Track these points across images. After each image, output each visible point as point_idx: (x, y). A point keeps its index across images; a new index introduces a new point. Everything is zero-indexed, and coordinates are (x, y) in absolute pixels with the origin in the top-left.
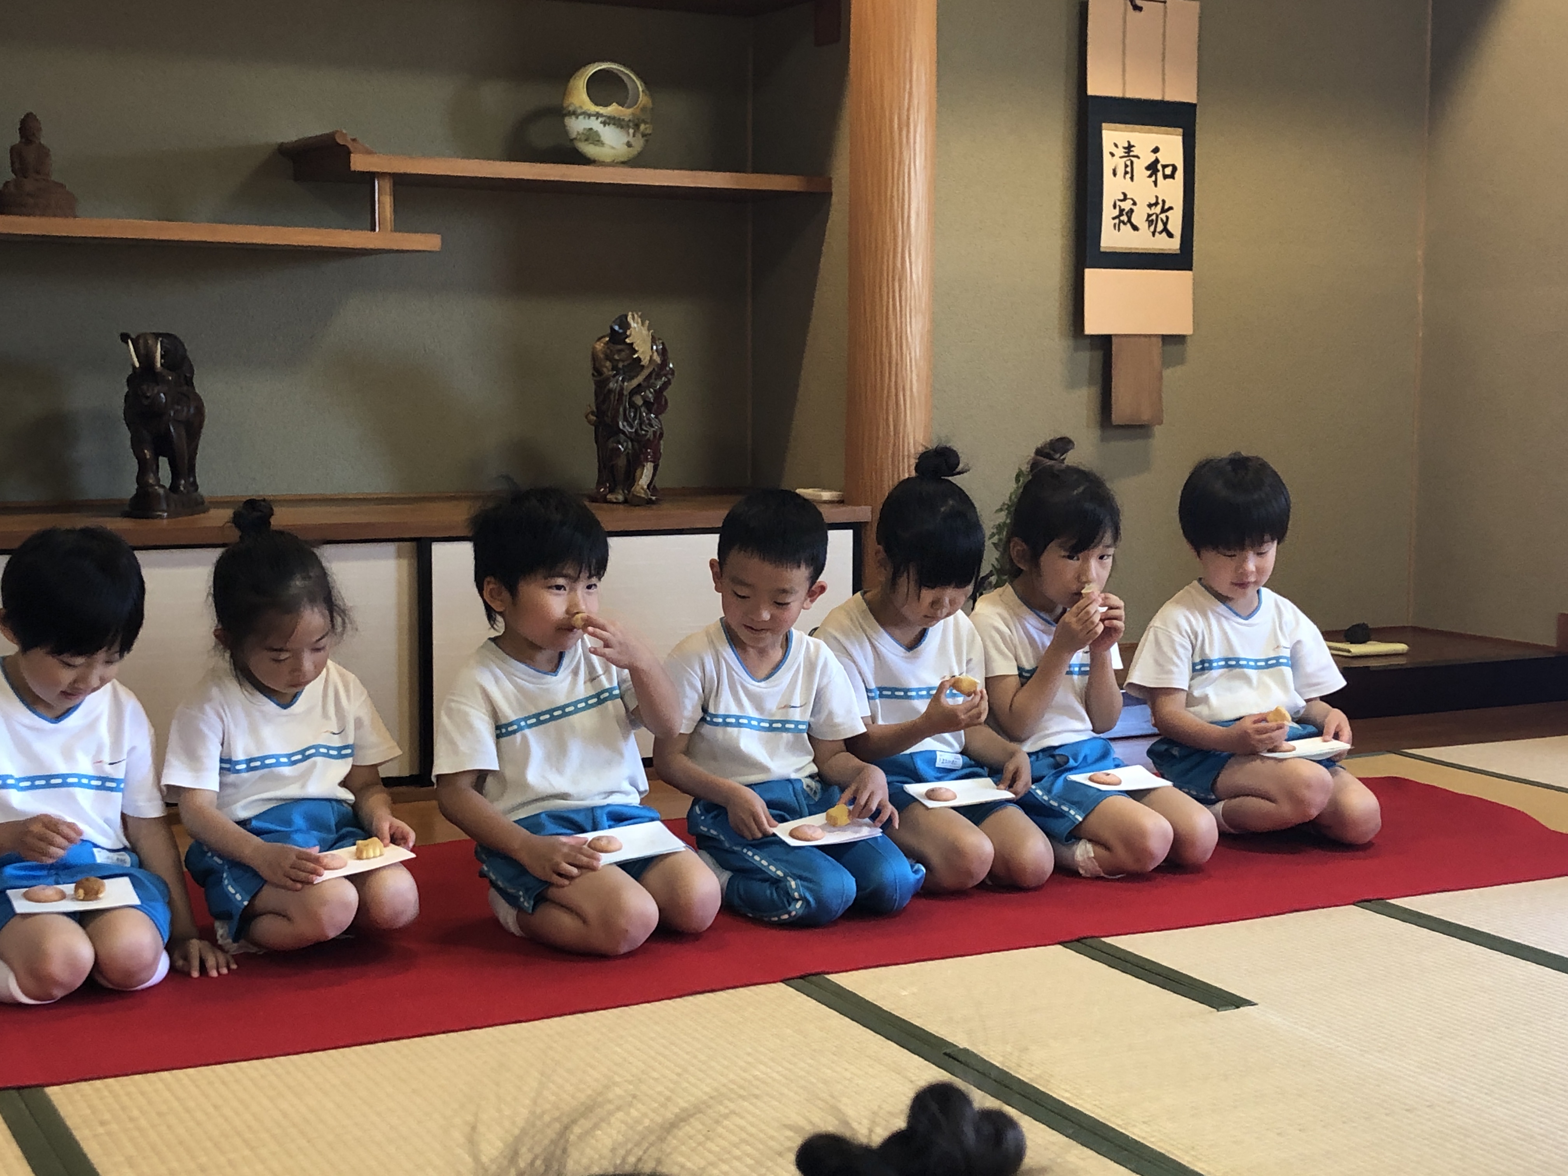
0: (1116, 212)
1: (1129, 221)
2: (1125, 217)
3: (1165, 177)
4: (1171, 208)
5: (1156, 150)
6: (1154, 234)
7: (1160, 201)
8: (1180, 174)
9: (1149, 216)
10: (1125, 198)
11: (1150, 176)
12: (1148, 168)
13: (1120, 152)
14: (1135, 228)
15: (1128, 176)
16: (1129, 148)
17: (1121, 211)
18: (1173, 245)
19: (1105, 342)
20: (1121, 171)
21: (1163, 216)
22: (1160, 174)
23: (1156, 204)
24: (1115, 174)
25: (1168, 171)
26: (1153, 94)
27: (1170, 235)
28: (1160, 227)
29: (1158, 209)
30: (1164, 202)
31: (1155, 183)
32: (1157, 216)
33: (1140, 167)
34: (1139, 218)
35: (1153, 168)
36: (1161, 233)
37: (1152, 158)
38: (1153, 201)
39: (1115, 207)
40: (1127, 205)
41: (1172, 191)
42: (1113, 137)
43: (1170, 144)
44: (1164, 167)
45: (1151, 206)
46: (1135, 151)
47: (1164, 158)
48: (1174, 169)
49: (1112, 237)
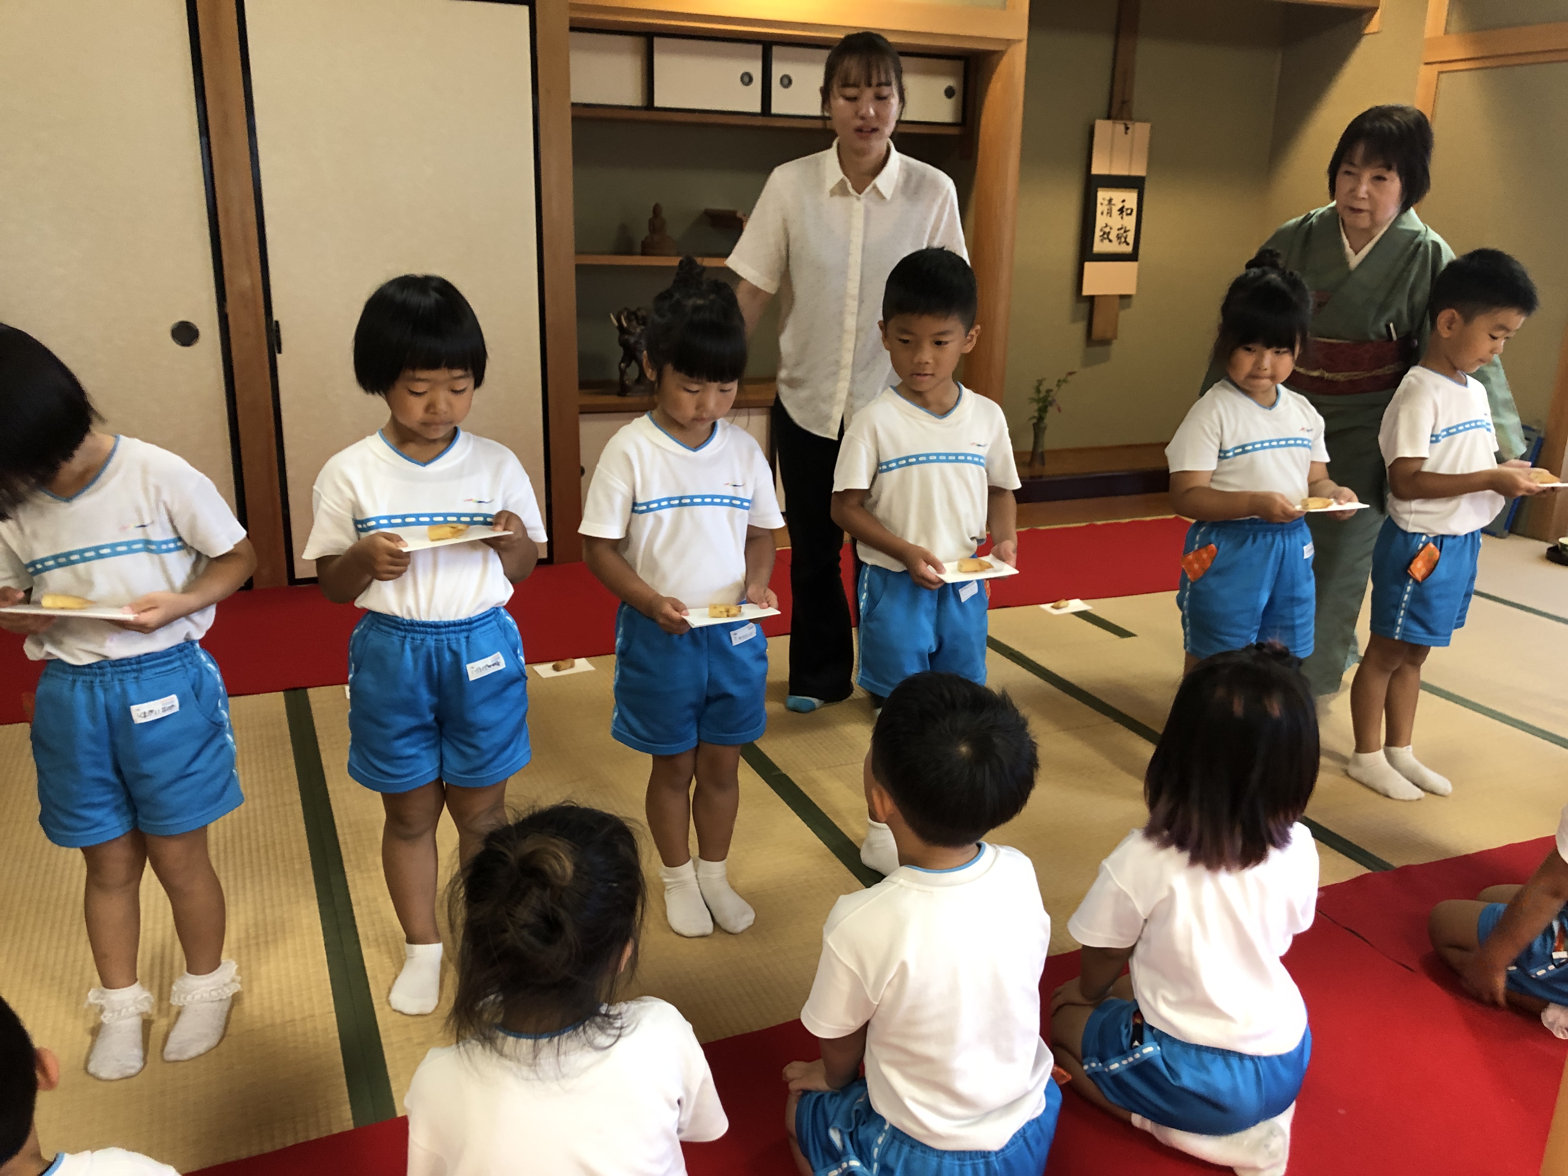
0: (1102, 233)
1: (1108, 238)
2: (1106, 236)
3: (1127, 214)
4: (1128, 231)
5: (1124, 201)
6: (1120, 243)
7: (1124, 227)
8: (1134, 213)
9: (1118, 235)
11: (1120, 215)
12: (1119, 210)
13: (1106, 202)
14: (1110, 241)
15: (1109, 215)
16: (1110, 201)
17: (1104, 233)
18: (1129, 249)
19: (1091, 299)
20: (1105, 213)
21: (1125, 235)
22: (1124, 214)
23: (1122, 229)
24: (1102, 213)
25: (1129, 211)
26: (1125, 173)
27: (1128, 244)
28: (1123, 240)
29: (1122, 231)
30: (1125, 229)
31: (1122, 218)
32: (1122, 235)
33: (1115, 210)
34: (1113, 236)
35: (1121, 210)
36: (1123, 243)
37: (1120, 206)
38: (1120, 227)
39: (1101, 230)
40: (1107, 230)
41: (1130, 222)
42: (1103, 195)
43: (1130, 198)
44: (1127, 209)
45: (1119, 229)
46: (1113, 202)
47: (1127, 205)
48: (1132, 210)
49: (1099, 246)
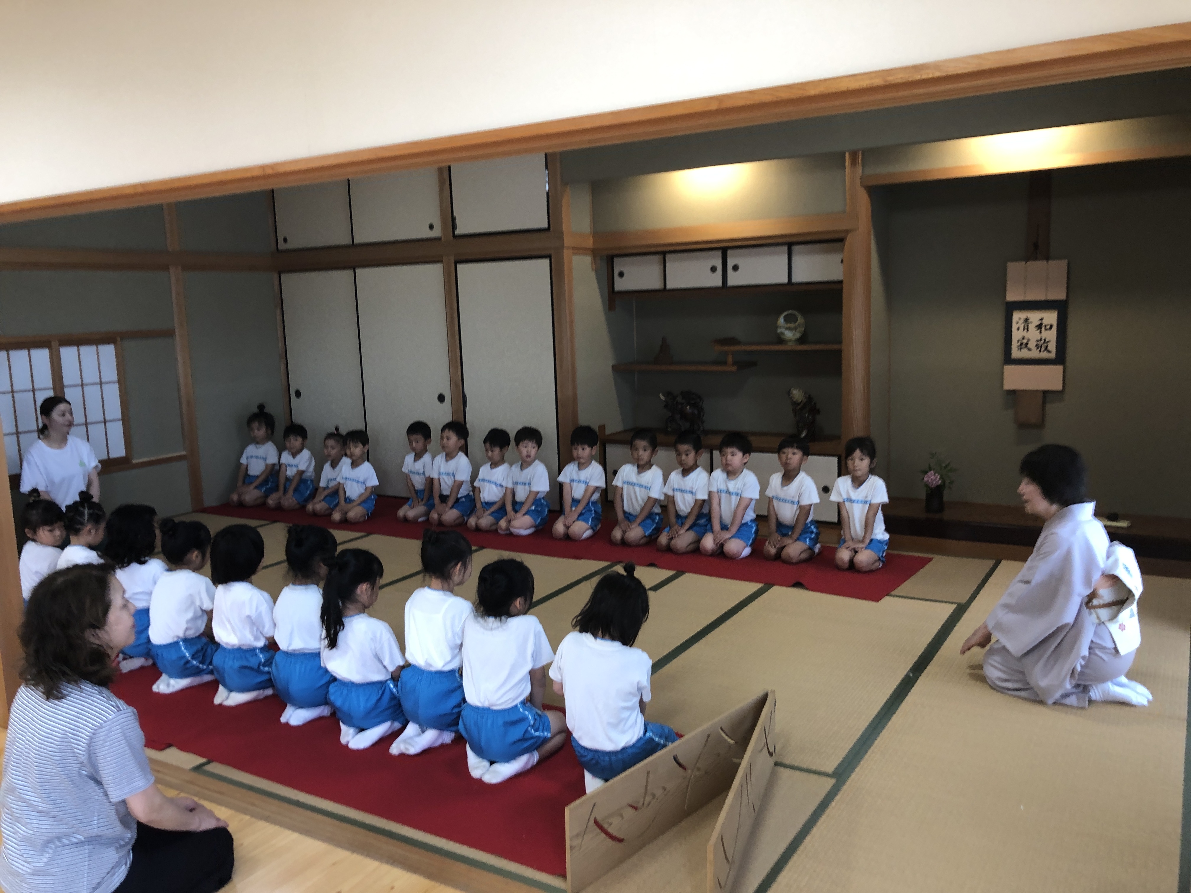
0: (1019, 344)
1: (1026, 347)
2: (1024, 345)
3: (1046, 330)
4: (1048, 342)
5: (1042, 319)
6: (1040, 351)
7: (1043, 338)
8: (1054, 328)
9: (1036, 345)
10: (1023, 338)
11: (1038, 329)
12: (1037, 326)
13: (1022, 321)
14: (1030, 350)
15: (1026, 330)
16: (1027, 320)
17: (1022, 344)
18: (1053, 355)
19: (1014, 392)
20: (1022, 328)
21: (1046, 345)
22: (1043, 329)
23: (1041, 340)
24: (1018, 329)
25: (1048, 327)
26: (1041, 298)
27: (1049, 352)
28: (1043, 349)
29: (1043, 341)
30: (1045, 340)
31: (1041, 332)
32: (1041, 345)
33: (1032, 327)
34: (1032, 345)
35: (1039, 327)
36: (1044, 351)
37: (1039, 323)
38: (1039, 339)
39: (1018, 341)
40: (1025, 341)
41: (1051, 336)
42: (1018, 317)
43: (1051, 317)
44: (1046, 326)
45: (1037, 341)
46: (1029, 321)
47: (1045, 322)
48: (1051, 327)
49: (1016, 353)
